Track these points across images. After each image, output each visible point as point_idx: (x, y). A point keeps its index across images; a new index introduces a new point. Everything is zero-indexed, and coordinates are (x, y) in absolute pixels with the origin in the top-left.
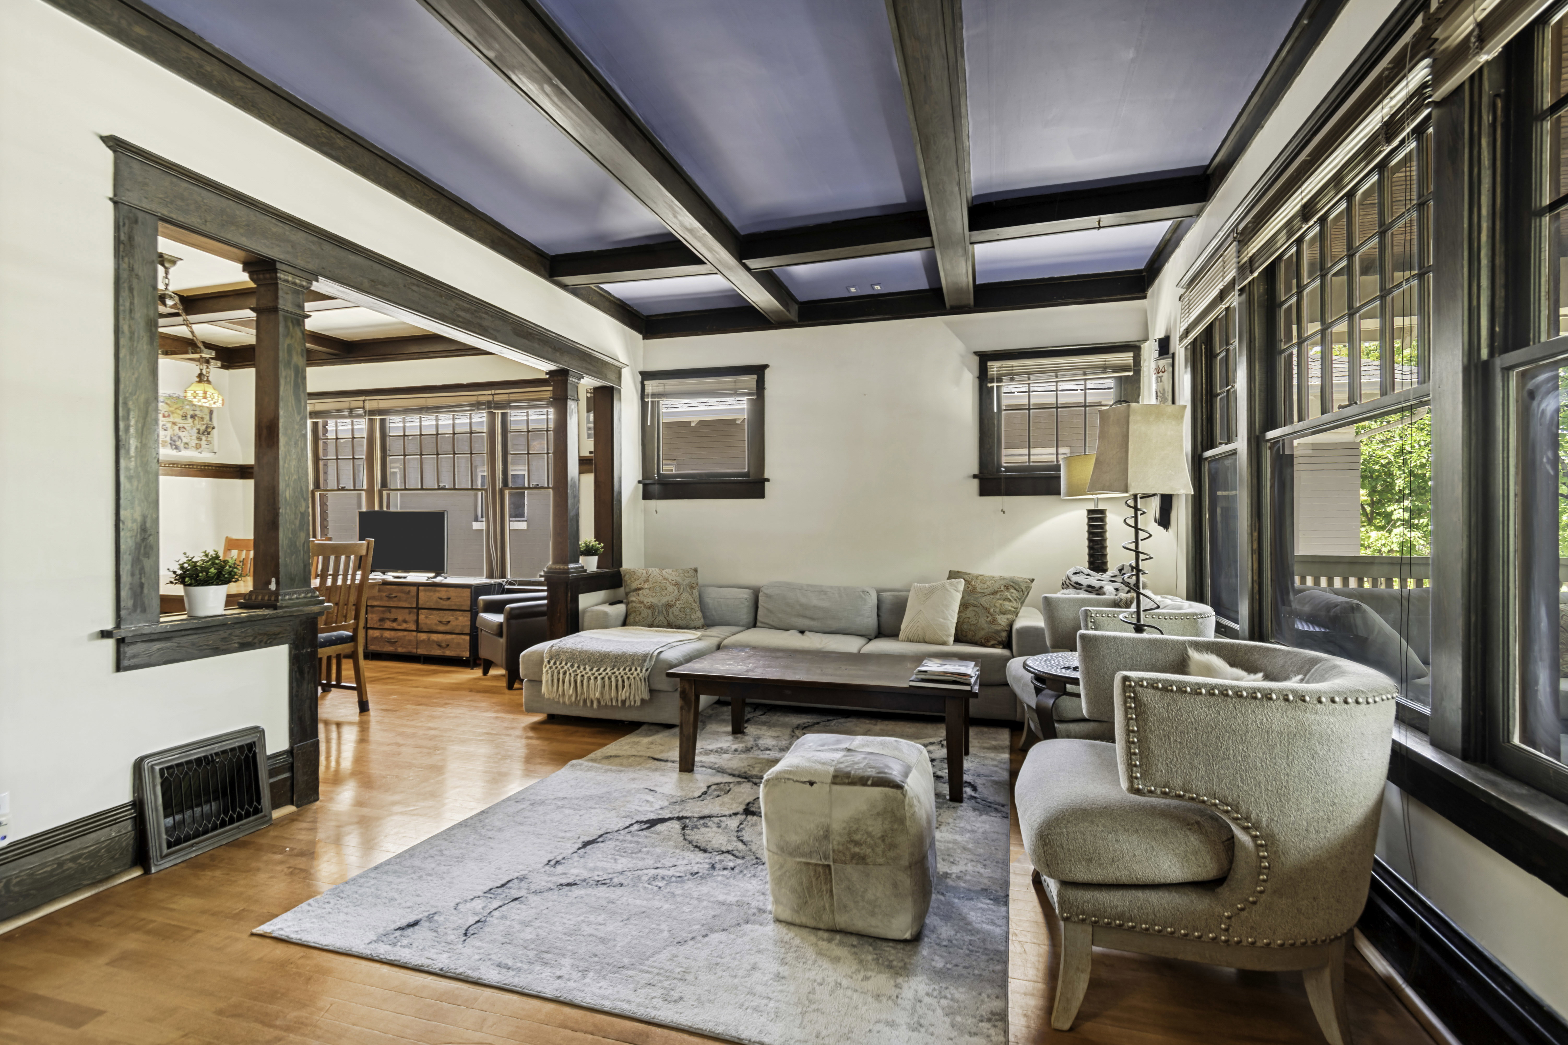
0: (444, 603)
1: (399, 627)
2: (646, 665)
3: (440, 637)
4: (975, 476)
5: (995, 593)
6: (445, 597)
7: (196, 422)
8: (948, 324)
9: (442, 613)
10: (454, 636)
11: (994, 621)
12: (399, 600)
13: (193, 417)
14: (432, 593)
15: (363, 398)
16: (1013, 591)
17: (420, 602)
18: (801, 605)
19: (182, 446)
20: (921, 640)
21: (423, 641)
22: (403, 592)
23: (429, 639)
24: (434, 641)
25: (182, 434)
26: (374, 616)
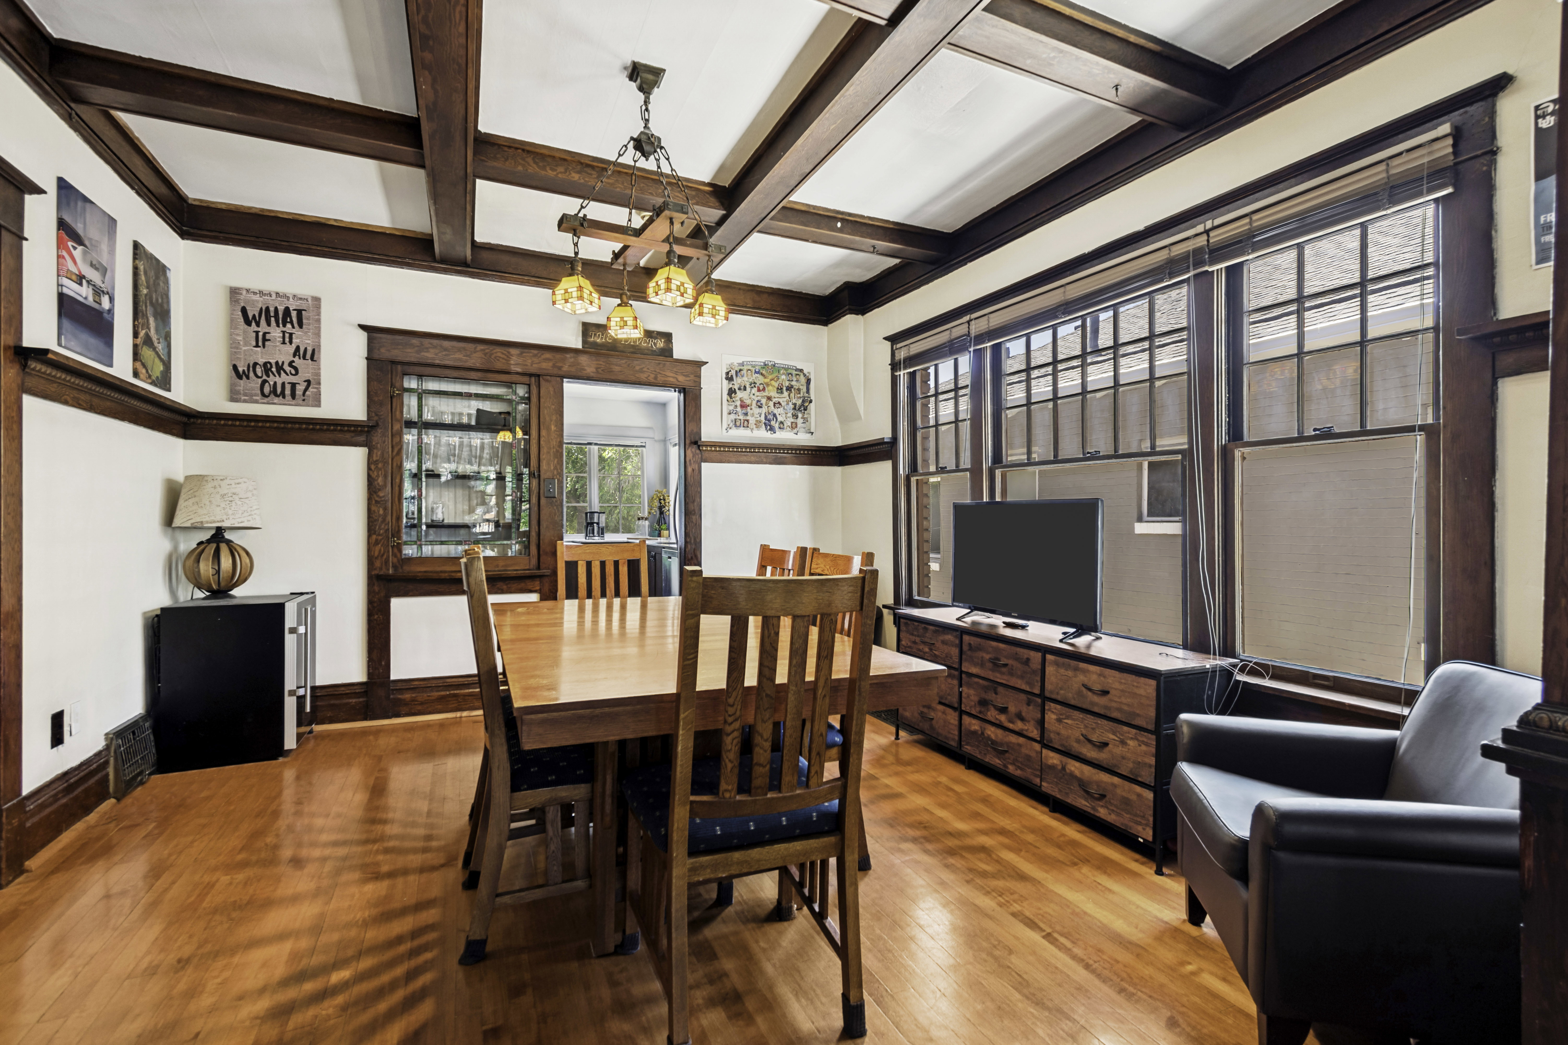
0: (1096, 699)
1: (1011, 726)
3: (1085, 771)
6: (1097, 687)
7: (792, 395)
9: (1090, 719)
10: (1116, 780)
12: (1011, 674)
13: (789, 389)
14: (1070, 673)
15: (966, 318)
17: (1048, 686)
19: (777, 426)
21: (1052, 767)
22: (1016, 658)
23: (1064, 768)
24: (1072, 776)
25: (776, 411)
26: (972, 692)
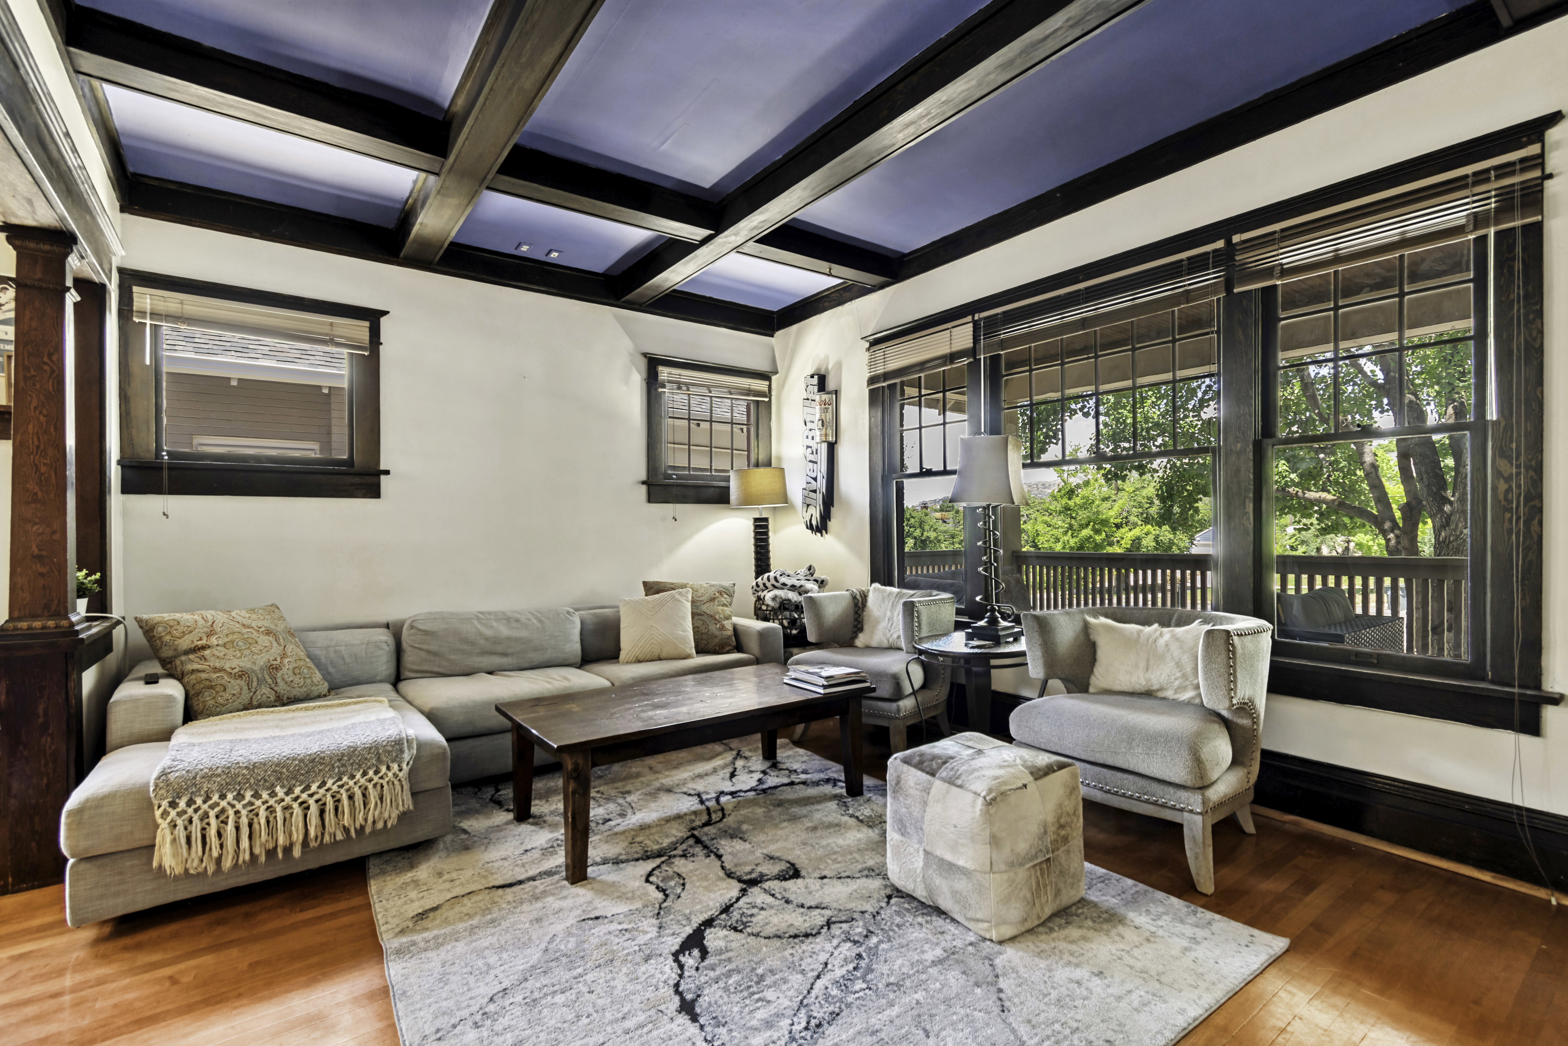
2: (407, 756)
4: (643, 483)
5: (712, 600)
8: (618, 318)
11: (723, 628)
16: (726, 596)
18: (487, 639)
20: (655, 658)
